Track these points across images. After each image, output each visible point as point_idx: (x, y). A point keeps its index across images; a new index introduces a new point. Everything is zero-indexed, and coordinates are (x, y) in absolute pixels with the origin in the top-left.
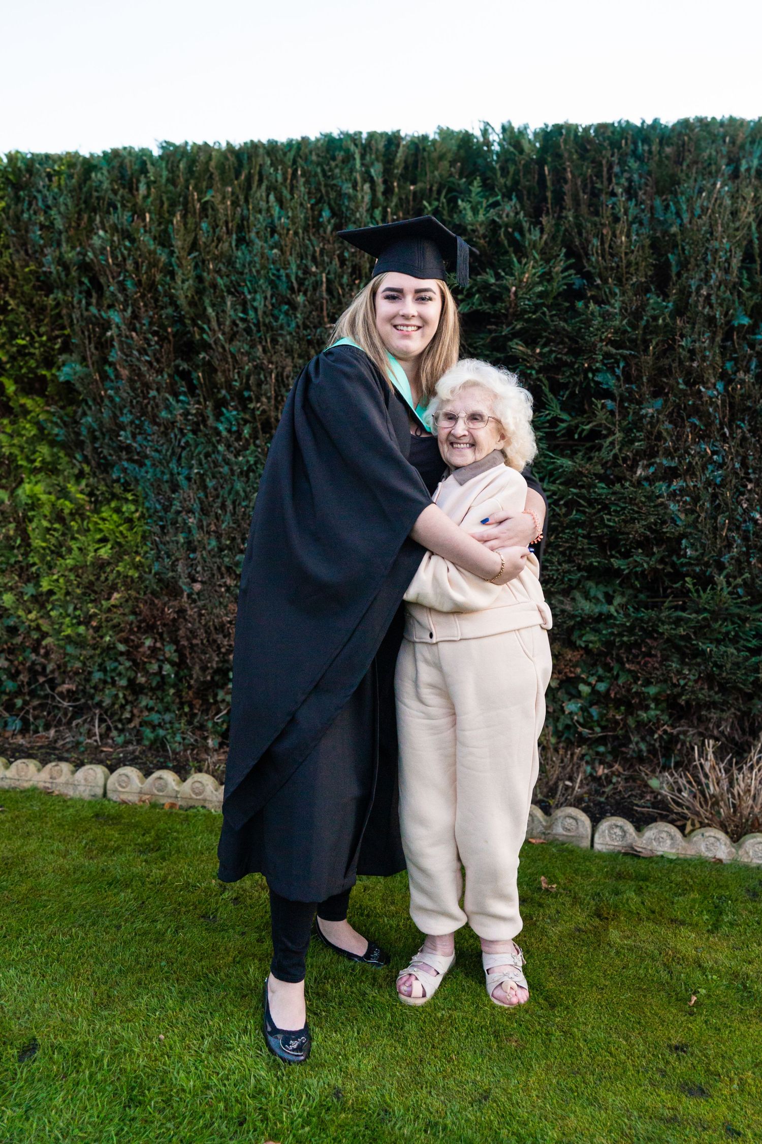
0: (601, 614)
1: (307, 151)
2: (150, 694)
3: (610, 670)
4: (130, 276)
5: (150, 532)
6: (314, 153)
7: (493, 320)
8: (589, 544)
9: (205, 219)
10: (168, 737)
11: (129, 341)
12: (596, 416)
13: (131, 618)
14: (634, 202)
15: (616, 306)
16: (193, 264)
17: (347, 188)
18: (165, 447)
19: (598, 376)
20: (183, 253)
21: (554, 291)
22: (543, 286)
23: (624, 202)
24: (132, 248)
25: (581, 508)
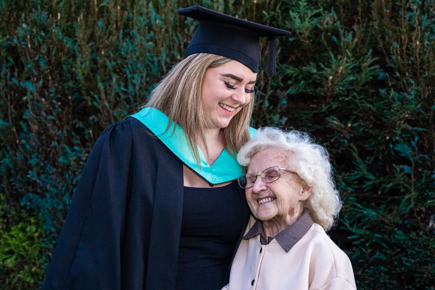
4: (43, 57)
5: (46, 248)
7: (314, 100)
8: (390, 279)
9: (101, 19)
11: (39, 104)
12: (395, 177)
14: (426, 16)
15: (411, 94)
16: (90, 51)
18: (61, 184)
19: (397, 147)
20: (84, 43)
21: (363, 80)
22: (354, 76)
23: (418, 16)
24: (46, 38)
25: (383, 250)
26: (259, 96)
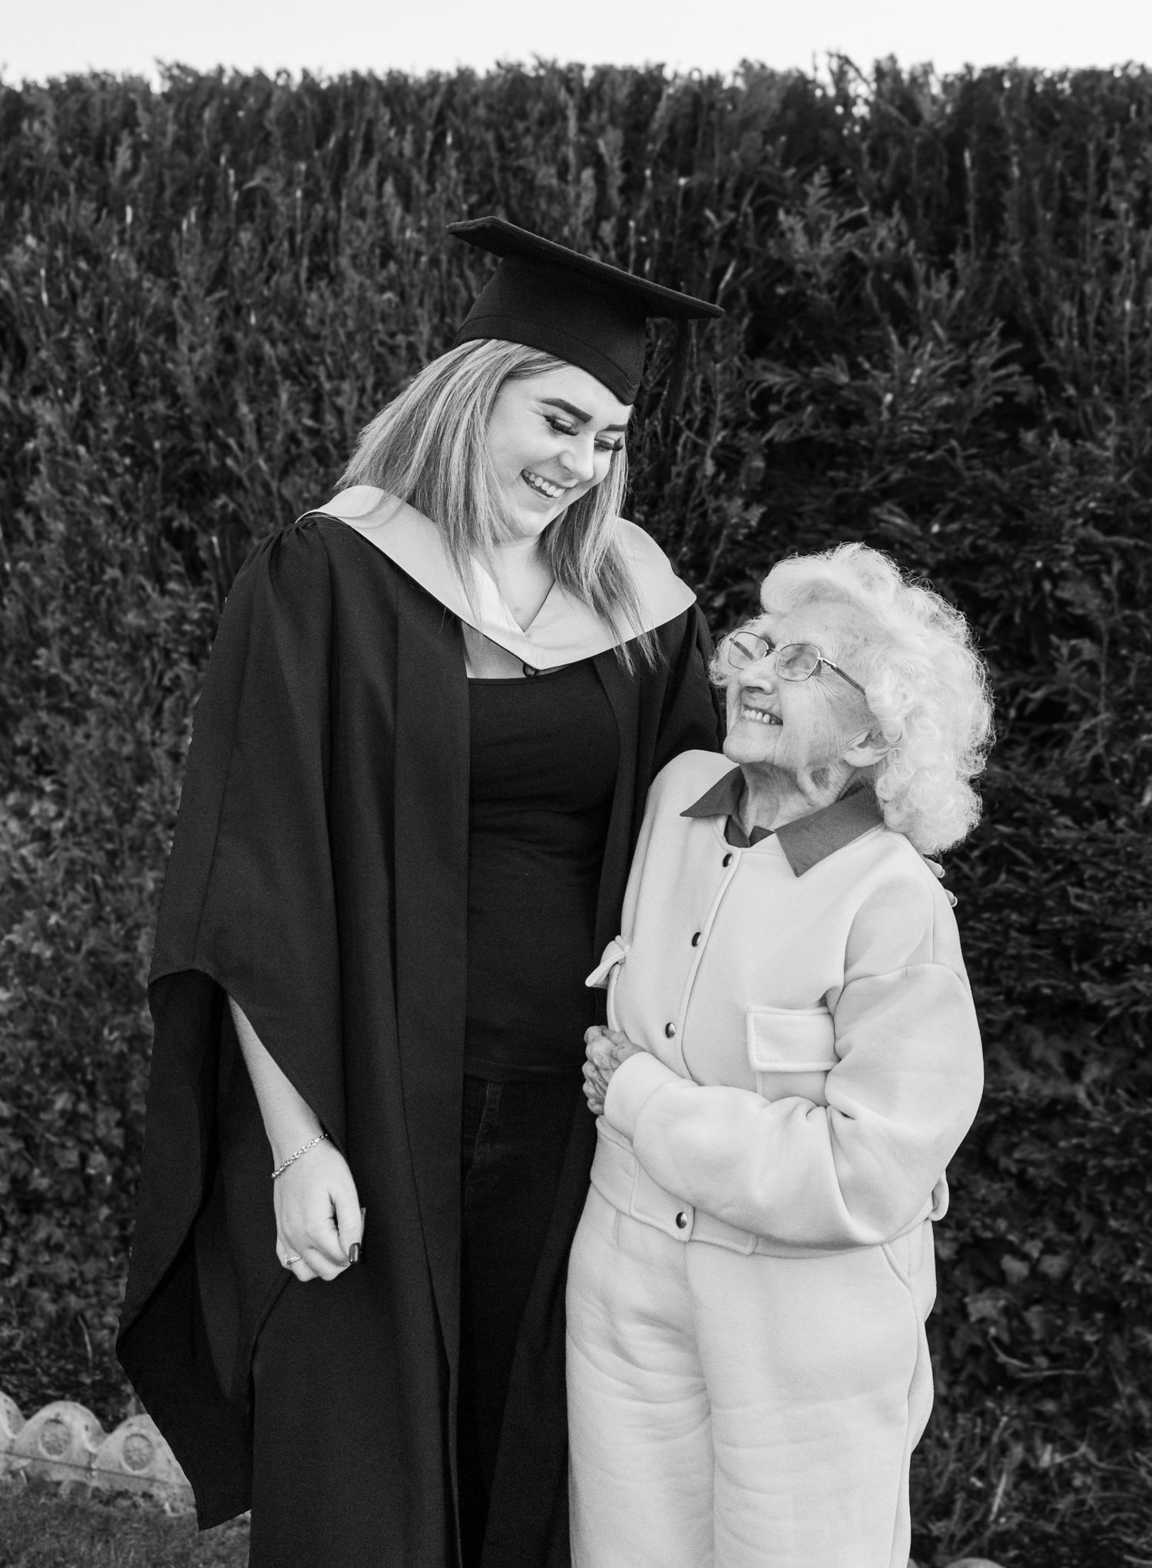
0: (1054, 1101)
1: (468, 98)
2: (57, 1214)
3: (1072, 1228)
4: (84, 331)
5: (85, 863)
6: (481, 103)
7: (840, 459)
8: (1033, 945)
9: (247, 225)
10: (89, 1314)
11: (72, 463)
12: (1055, 671)
13: (31, 1044)
15: (1107, 445)
16: (216, 313)
17: (546, 175)
18: (129, 685)
19: (1063, 589)
20: (198, 291)
21: (975, 405)
22: (952, 394)
23: (1130, 230)
24: (93, 276)
25: (1018, 869)
26: (689, 446)
